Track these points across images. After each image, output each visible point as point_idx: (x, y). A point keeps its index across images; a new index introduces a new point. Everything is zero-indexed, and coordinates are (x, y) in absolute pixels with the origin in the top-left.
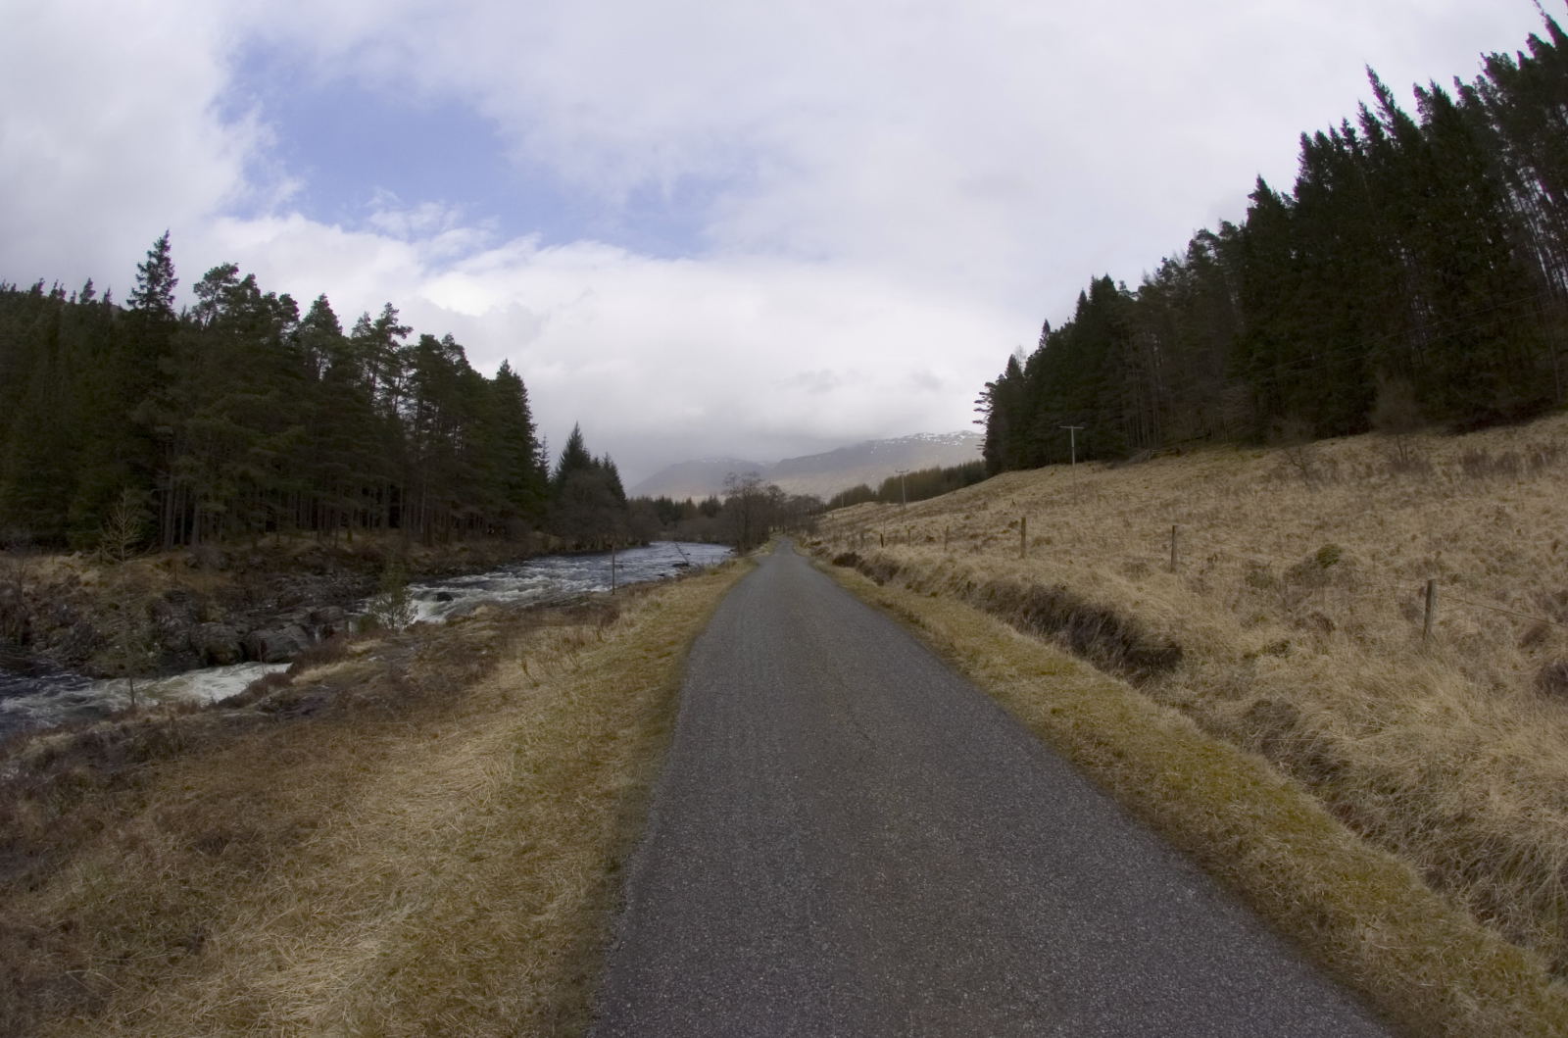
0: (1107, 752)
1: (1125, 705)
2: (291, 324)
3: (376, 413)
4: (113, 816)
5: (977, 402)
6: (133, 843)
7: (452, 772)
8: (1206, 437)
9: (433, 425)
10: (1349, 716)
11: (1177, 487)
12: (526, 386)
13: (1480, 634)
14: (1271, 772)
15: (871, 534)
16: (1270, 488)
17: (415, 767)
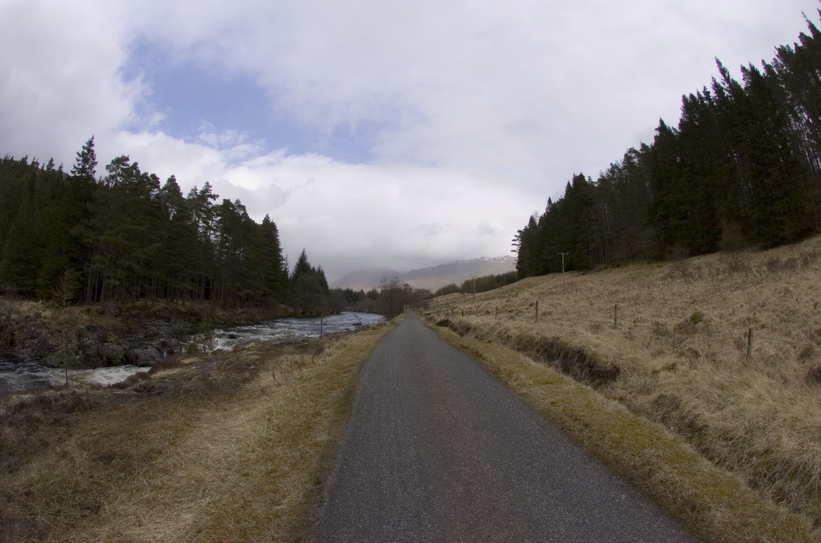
0: (580, 423)
1: (590, 399)
2: (156, 190)
3: (199, 239)
4: (54, 440)
5: (513, 240)
6: (64, 455)
7: (234, 429)
8: (632, 257)
9: (229, 246)
10: (708, 401)
11: (617, 284)
12: (278, 228)
13: (776, 354)
14: (667, 432)
15: (457, 310)
16: (666, 283)
17: (214, 425)
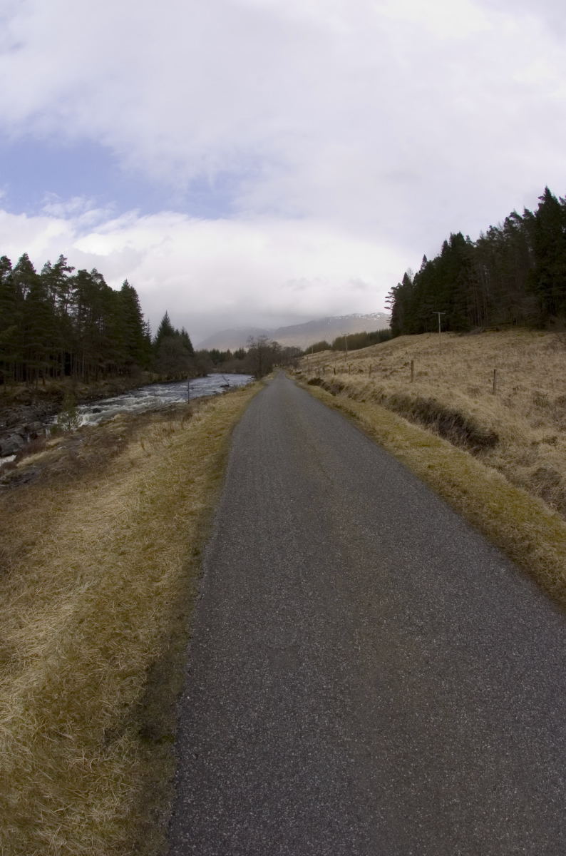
0: (458, 490)
1: (468, 465)
2: (8, 272)
3: (56, 314)
5: (387, 297)
7: (107, 507)
8: (514, 322)
11: (497, 348)
12: (138, 294)
14: (546, 508)
15: (329, 368)
16: (548, 353)
17: (86, 505)
